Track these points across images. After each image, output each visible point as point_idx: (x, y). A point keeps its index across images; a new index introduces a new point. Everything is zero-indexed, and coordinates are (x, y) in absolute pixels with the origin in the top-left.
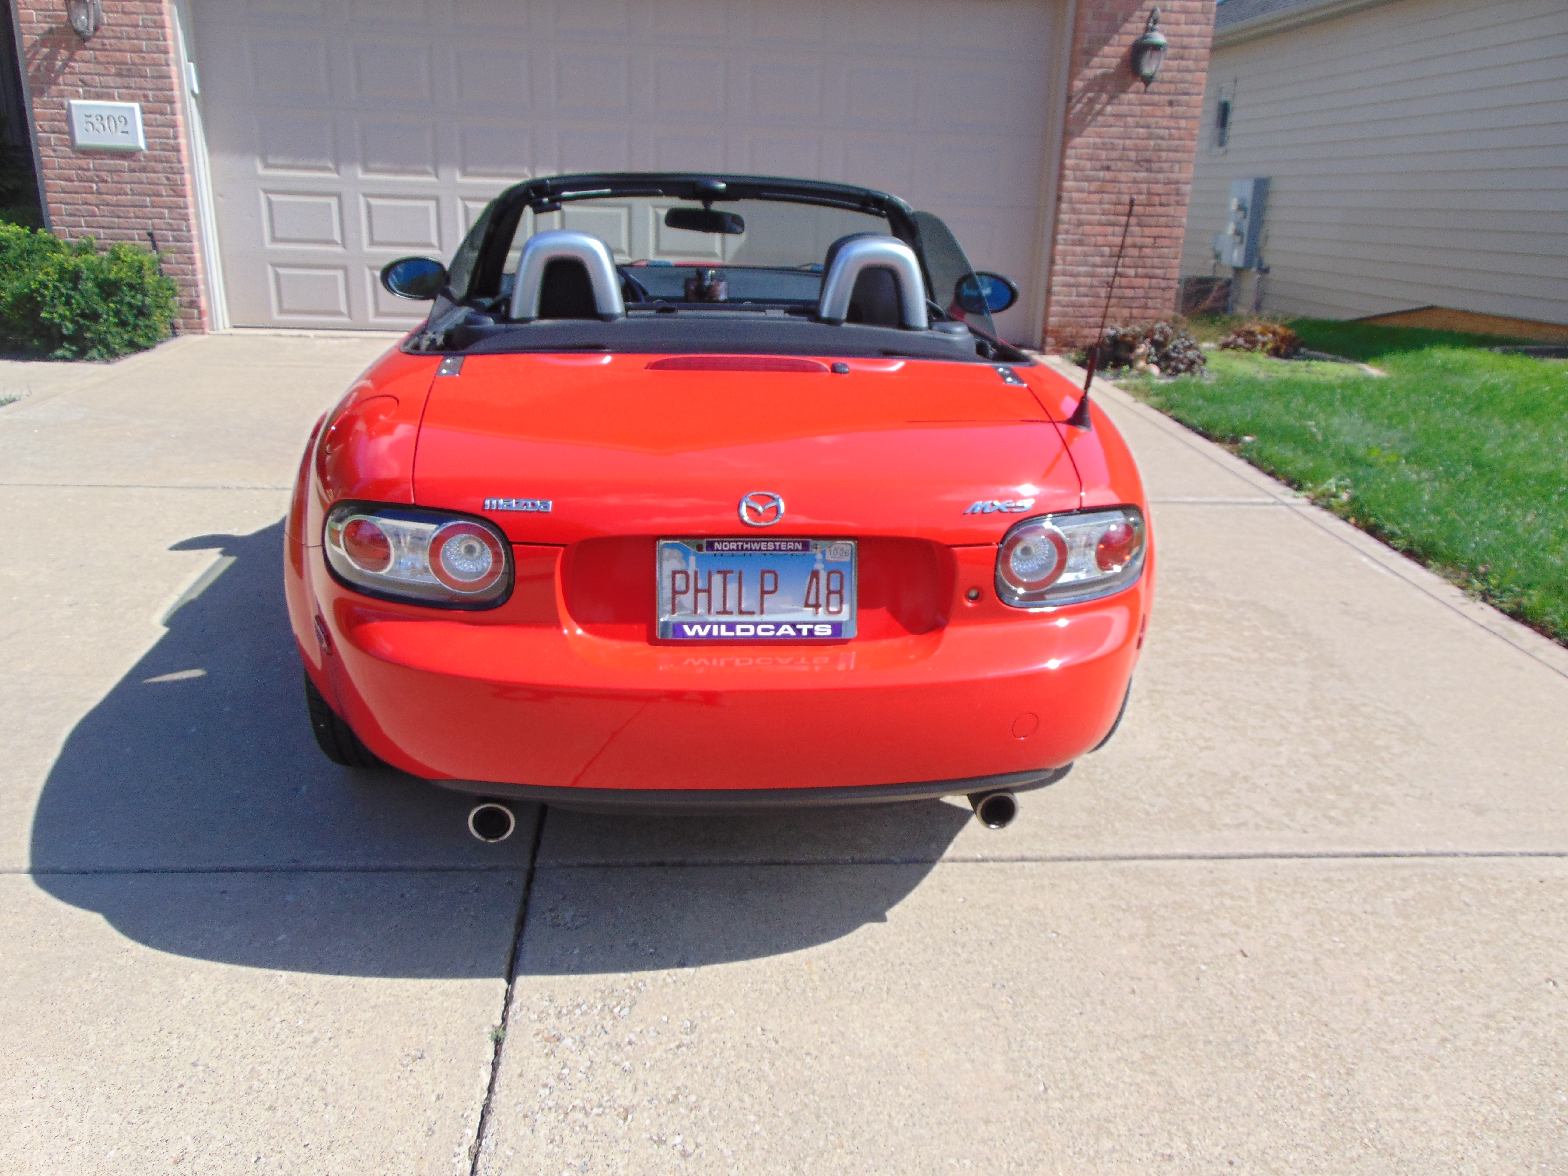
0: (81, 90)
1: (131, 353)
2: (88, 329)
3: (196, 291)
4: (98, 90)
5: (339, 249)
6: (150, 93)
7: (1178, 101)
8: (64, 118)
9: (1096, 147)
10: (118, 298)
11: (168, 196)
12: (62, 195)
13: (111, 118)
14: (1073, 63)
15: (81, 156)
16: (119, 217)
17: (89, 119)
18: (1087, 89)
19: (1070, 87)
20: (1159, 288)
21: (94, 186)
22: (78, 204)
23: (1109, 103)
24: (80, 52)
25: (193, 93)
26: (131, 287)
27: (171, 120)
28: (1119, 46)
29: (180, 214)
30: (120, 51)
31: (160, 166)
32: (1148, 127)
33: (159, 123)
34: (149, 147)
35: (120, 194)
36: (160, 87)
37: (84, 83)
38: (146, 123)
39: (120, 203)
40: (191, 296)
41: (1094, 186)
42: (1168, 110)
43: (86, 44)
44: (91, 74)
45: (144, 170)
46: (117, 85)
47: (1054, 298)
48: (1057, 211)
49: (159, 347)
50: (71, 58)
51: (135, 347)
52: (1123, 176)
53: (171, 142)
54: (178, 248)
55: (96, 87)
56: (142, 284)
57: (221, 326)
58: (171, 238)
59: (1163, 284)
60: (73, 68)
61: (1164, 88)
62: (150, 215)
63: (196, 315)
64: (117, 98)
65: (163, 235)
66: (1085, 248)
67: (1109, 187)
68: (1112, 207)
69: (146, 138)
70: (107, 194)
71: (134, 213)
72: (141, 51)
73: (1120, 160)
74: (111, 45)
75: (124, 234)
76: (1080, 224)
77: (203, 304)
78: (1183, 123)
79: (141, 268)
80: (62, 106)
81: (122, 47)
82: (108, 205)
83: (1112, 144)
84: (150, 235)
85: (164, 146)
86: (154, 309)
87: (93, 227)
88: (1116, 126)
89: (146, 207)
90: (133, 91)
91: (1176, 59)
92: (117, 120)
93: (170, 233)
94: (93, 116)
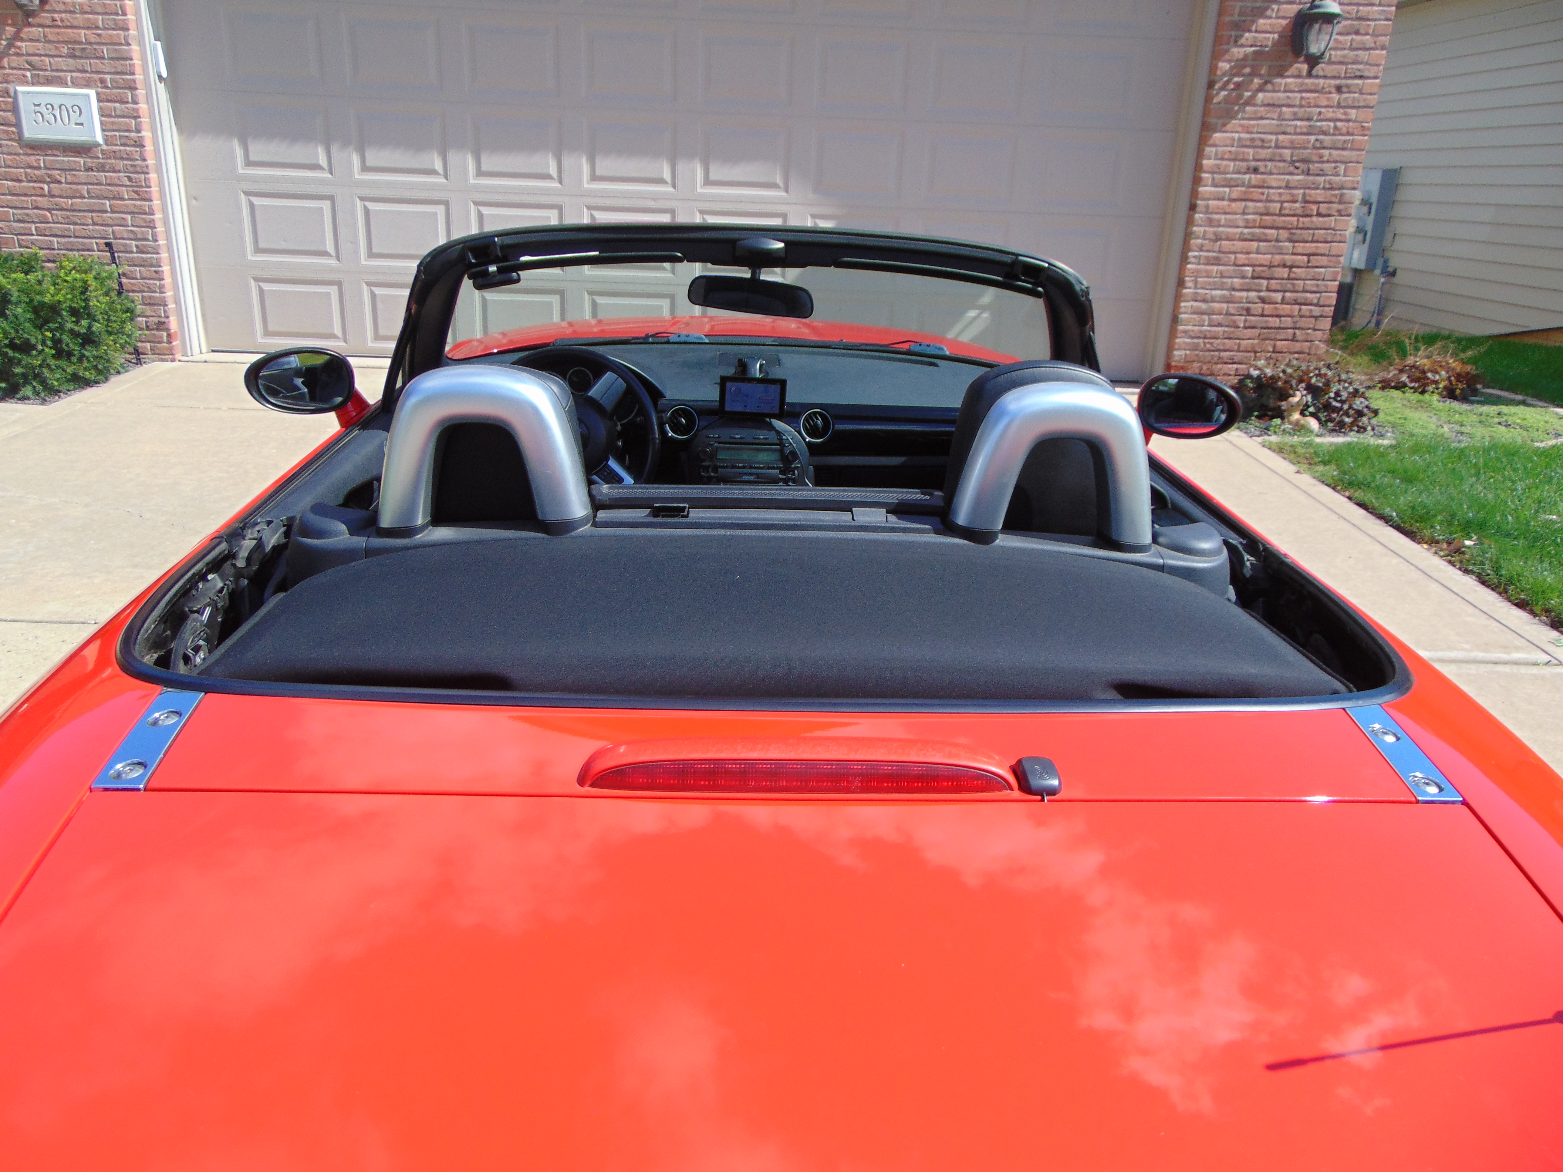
0: (28, 74)
1: (75, 389)
2: (19, 362)
3: (165, 311)
4: (47, 73)
5: (333, 262)
6: (108, 77)
7: (1347, 86)
8: (10, 107)
9: (1242, 144)
10: (57, 325)
11: (129, 199)
12: (10, 197)
13: (63, 107)
14: (1218, 40)
15: (29, 151)
16: (75, 224)
17: (37, 109)
18: (1233, 73)
19: (1213, 69)
20: (1312, 317)
21: (46, 187)
22: (27, 208)
23: (1261, 89)
24: (26, 30)
25: (160, 77)
26: (74, 312)
27: (133, 109)
28: (1277, 18)
29: (145, 220)
30: (72, 27)
31: (120, 164)
32: (1309, 119)
33: (118, 113)
34: (107, 140)
35: (76, 197)
36: (119, 70)
37: (33, 66)
38: (103, 113)
39: (77, 208)
40: (160, 316)
41: (1237, 192)
42: (1335, 97)
43: (30, 20)
44: (40, 55)
45: (102, 168)
46: (70, 68)
47: (1181, 328)
48: (1190, 222)
49: (114, 379)
50: (17, 37)
51: (80, 382)
52: (1273, 180)
53: (133, 135)
54: (144, 260)
55: (46, 70)
56: (87, 307)
57: (196, 349)
58: (135, 249)
59: (1316, 311)
60: (19, 48)
61: (1331, 70)
62: (110, 222)
63: (165, 338)
64: (69, 83)
65: (125, 245)
66: (1221, 268)
67: (1256, 193)
68: (1258, 217)
69: (103, 130)
70: (61, 197)
71: (92, 218)
72: (98, 28)
73: (1271, 160)
74: (62, 20)
75: (83, 244)
76: (1218, 238)
77: (173, 325)
78: (1353, 113)
79: (85, 290)
80: (7, 93)
81: (75, 23)
82: (62, 209)
83: (1263, 141)
84: (108, 245)
85: (124, 141)
86: (104, 336)
87: (45, 235)
88: (1267, 118)
89: (106, 212)
90: (88, 75)
91: (1348, 34)
92: (71, 110)
93: (134, 243)
94: (43, 105)
